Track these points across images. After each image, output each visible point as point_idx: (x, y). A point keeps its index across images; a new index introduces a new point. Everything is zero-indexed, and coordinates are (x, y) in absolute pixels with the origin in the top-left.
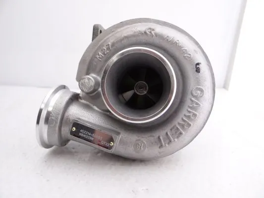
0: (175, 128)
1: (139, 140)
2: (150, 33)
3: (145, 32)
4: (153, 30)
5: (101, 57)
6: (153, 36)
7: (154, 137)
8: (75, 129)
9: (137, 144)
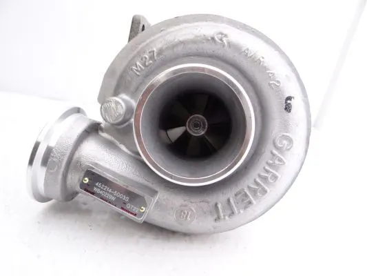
0: (243, 193)
1: (186, 206)
2: (221, 40)
3: (213, 39)
4: (226, 36)
5: (139, 69)
6: (224, 46)
7: (208, 203)
8: (88, 181)
9: (182, 211)
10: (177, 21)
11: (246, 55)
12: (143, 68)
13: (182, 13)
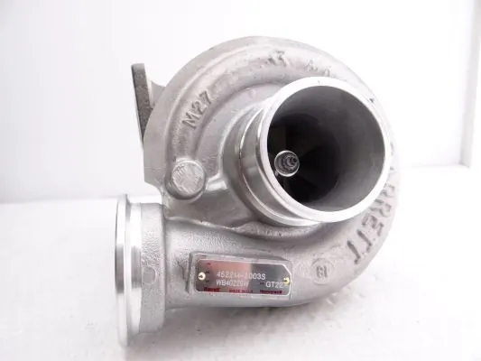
0: (370, 218)
1: (318, 260)
2: (280, 59)
3: (271, 60)
4: (283, 53)
5: (193, 119)
6: (285, 65)
7: (339, 246)
8: (204, 276)
9: (318, 269)
10: (213, 53)
11: (312, 68)
12: (198, 116)
13: (216, 42)
